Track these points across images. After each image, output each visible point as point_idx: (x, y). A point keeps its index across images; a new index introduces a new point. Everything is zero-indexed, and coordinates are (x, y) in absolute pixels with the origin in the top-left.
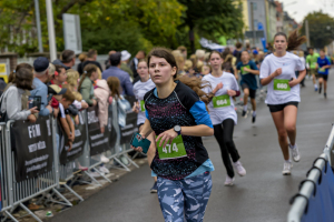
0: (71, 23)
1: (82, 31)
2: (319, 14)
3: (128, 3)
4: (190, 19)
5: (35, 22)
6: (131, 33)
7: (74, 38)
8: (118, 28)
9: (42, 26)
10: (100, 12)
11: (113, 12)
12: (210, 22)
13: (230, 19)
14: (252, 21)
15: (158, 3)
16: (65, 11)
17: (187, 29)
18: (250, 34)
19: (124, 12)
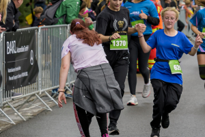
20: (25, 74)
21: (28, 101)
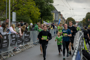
0: (14, 14)
1: (16, 16)
2: (71, 18)
3: (28, 11)
4: (42, 16)
5: (6, 13)
6: (28, 18)
7: (15, 18)
8: (25, 16)
9: (7, 14)
10: (21, 12)
11: (24, 13)
12: (46, 17)
13: (51, 17)
14: (55, 18)
15: (35, 12)
16: (13, 11)
17: (40, 18)
18: (55, 21)
19: (27, 13)
20: (28, 40)
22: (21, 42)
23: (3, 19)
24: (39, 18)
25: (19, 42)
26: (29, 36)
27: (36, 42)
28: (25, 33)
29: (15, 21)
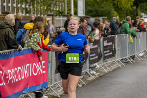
20: (111, 53)
21: (112, 64)
22: (97, 57)
23: (59, 11)
24: (132, 6)
25: (93, 59)
26: (112, 46)
27: (127, 57)
28: (104, 40)
29: (84, 15)
